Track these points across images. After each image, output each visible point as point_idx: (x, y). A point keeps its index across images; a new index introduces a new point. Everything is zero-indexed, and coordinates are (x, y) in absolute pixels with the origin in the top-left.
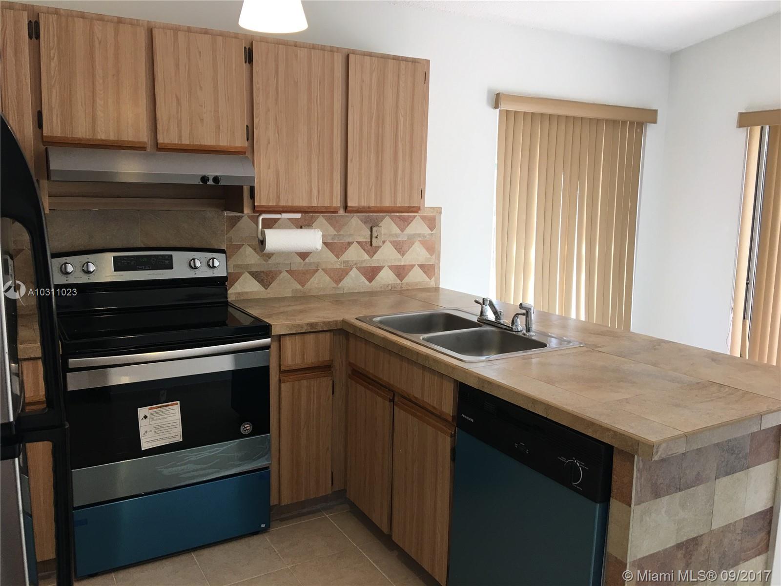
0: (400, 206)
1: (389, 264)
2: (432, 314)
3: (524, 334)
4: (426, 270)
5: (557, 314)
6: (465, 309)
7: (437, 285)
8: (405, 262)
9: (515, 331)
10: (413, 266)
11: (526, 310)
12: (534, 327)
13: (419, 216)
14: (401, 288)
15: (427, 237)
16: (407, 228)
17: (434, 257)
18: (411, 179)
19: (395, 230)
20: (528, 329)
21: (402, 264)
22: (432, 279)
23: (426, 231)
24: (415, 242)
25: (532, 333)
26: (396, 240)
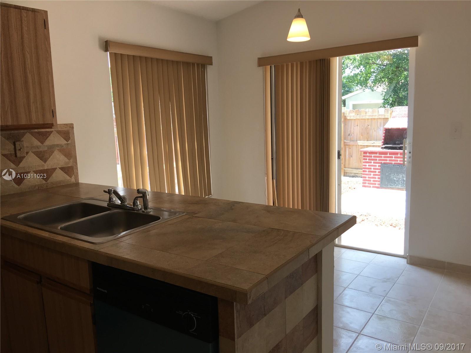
0: (35, 123)
1: (34, 170)
2: (71, 204)
3: (143, 212)
4: (66, 171)
5: (166, 192)
6: (98, 198)
7: (77, 181)
8: (47, 167)
9: (136, 210)
10: (55, 169)
11: (143, 194)
12: (150, 205)
13: (55, 131)
14: (47, 186)
15: (64, 146)
16: (46, 141)
17: (71, 161)
18: (42, 102)
19: (36, 143)
20: (146, 207)
21: (46, 168)
22: (72, 177)
23: (63, 142)
24: (55, 151)
25: (149, 210)
26: (38, 150)
